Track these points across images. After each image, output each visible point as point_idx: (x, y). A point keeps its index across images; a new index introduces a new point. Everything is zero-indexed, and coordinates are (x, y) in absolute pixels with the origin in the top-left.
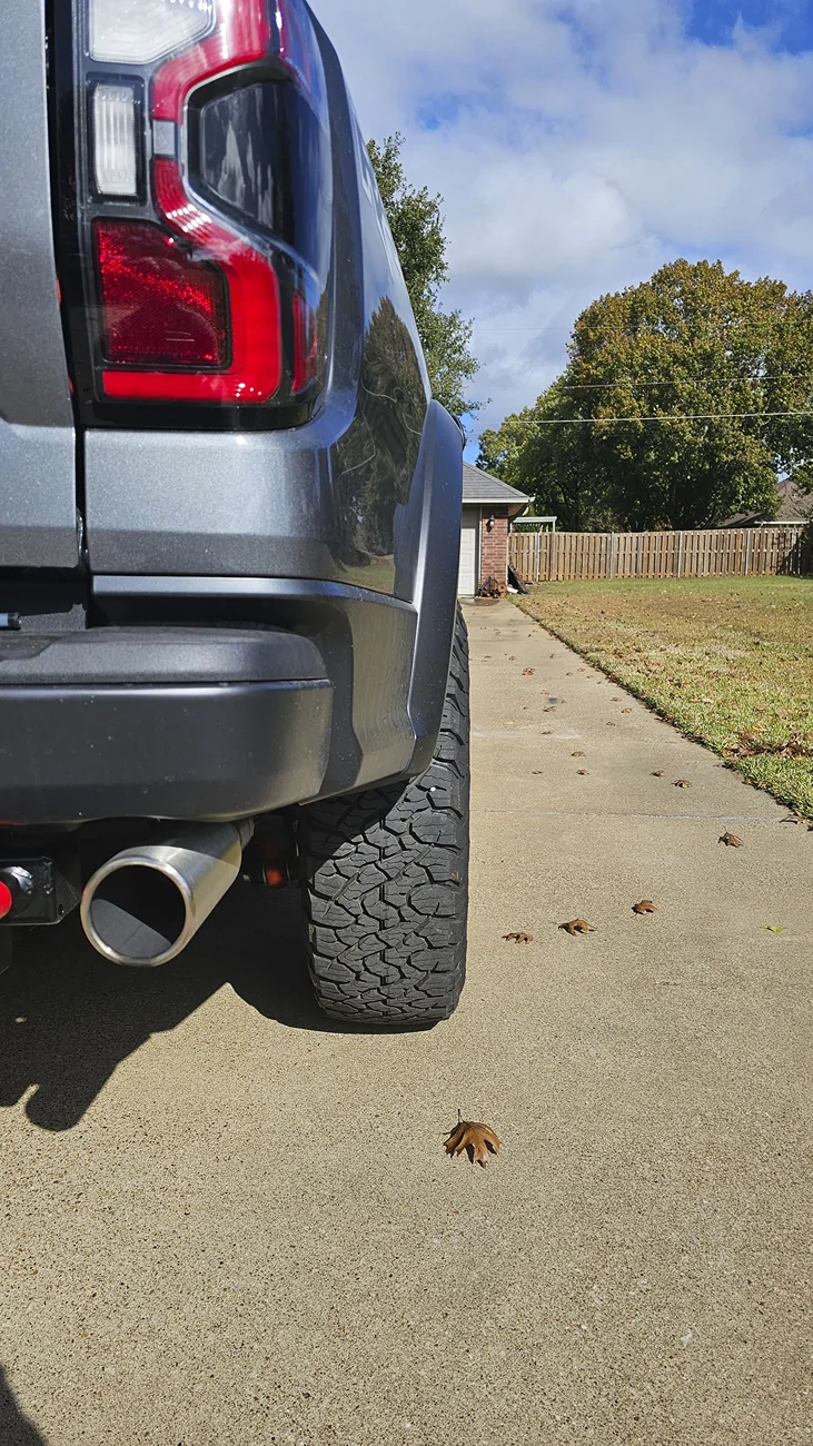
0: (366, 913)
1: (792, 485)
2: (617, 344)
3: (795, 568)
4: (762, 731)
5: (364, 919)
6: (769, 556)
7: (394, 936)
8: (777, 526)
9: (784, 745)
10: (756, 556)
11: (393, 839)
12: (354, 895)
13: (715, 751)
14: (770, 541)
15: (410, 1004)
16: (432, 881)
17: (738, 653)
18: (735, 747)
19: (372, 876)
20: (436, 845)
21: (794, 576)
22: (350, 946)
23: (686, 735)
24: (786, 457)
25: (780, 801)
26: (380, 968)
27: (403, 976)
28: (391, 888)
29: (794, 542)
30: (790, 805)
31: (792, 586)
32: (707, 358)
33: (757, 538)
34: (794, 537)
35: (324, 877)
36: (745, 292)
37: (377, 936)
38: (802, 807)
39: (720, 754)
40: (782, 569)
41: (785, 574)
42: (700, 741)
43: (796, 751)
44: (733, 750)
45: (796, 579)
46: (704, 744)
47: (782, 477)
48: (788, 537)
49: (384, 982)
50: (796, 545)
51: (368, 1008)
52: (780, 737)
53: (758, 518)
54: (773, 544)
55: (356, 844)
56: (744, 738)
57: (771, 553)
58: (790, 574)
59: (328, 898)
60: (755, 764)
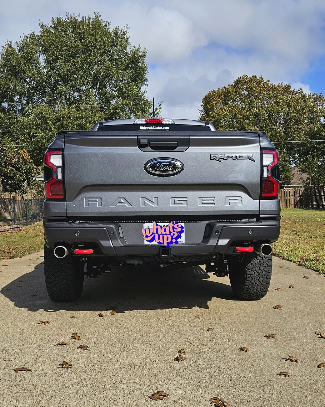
0: (256, 272)
1: (297, 169)
2: (220, 109)
3: (302, 205)
4: (306, 256)
5: (256, 273)
6: (291, 200)
7: (261, 276)
8: (292, 187)
9: (314, 259)
10: (285, 200)
11: (261, 259)
12: (254, 268)
13: (294, 262)
14: (291, 194)
15: (261, 291)
16: (268, 266)
17: (290, 237)
18: (300, 261)
19: (258, 265)
20: (268, 259)
21: (301, 208)
22: (253, 278)
23: (284, 259)
24: (294, 158)
25: (316, 271)
26: (257, 282)
27: (261, 284)
28: (261, 267)
29: (301, 194)
30: (319, 271)
31: (301, 212)
32: (257, 115)
33: (285, 193)
34: (301, 192)
35: (249, 265)
36: (274, 88)
37: (258, 276)
38: (322, 271)
39: (295, 262)
40: (296, 206)
41: (297, 208)
42: (288, 260)
43: (318, 260)
44: (299, 262)
45: (302, 210)
46: (290, 261)
47: (293, 165)
48: (298, 192)
49: (258, 286)
50: (302, 196)
51: (253, 292)
52: (312, 258)
53: (284, 183)
54: (292, 195)
55: (255, 259)
56: (302, 258)
57: (292, 199)
58: (300, 208)
59: (249, 269)
60: (307, 264)
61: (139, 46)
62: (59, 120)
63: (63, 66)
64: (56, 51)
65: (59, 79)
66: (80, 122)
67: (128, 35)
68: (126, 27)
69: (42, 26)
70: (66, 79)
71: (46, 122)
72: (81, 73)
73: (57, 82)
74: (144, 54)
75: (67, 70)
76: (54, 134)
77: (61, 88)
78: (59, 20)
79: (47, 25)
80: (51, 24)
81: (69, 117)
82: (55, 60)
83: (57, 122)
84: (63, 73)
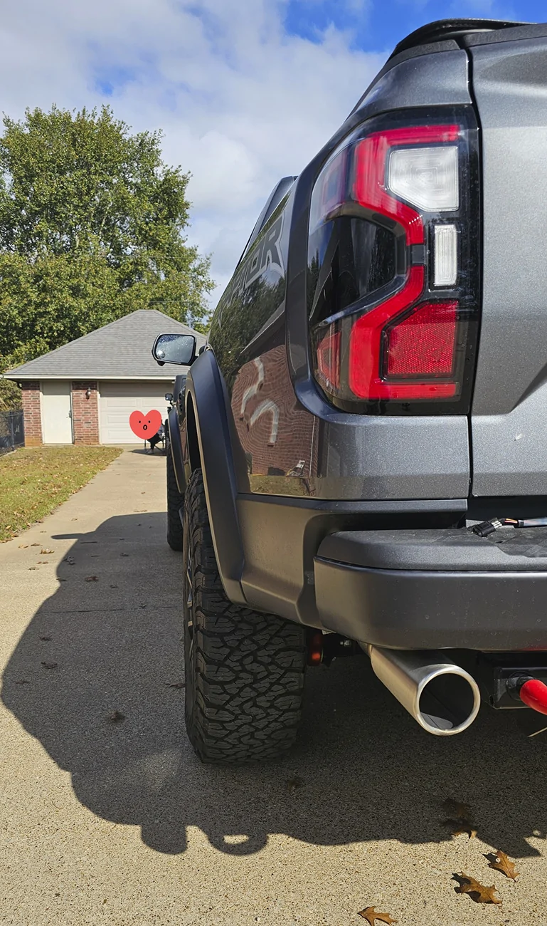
61: (180, 166)
62: (38, 278)
63: (45, 188)
64: (32, 160)
65: (37, 209)
66: (75, 281)
67: (159, 147)
68: (158, 132)
69: (7, 122)
70: (49, 211)
71: (17, 282)
72: (76, 201)
73: (34, 215)
74: (185, 181)
75: (51, 195)
76: (30, 301)
77: (41, 225)
78: (38, 115)
79: (16, 122)
80: (25, 120)
81: (57, 275)
82: (31, 177)
83: (36, 281)
84: (43, 200)
